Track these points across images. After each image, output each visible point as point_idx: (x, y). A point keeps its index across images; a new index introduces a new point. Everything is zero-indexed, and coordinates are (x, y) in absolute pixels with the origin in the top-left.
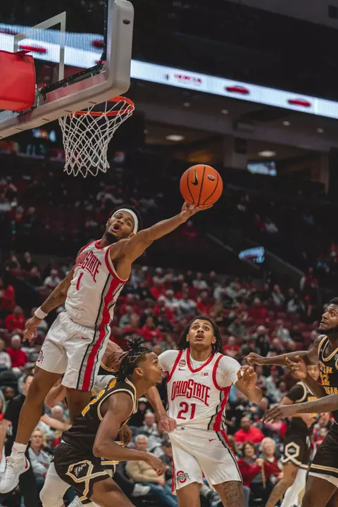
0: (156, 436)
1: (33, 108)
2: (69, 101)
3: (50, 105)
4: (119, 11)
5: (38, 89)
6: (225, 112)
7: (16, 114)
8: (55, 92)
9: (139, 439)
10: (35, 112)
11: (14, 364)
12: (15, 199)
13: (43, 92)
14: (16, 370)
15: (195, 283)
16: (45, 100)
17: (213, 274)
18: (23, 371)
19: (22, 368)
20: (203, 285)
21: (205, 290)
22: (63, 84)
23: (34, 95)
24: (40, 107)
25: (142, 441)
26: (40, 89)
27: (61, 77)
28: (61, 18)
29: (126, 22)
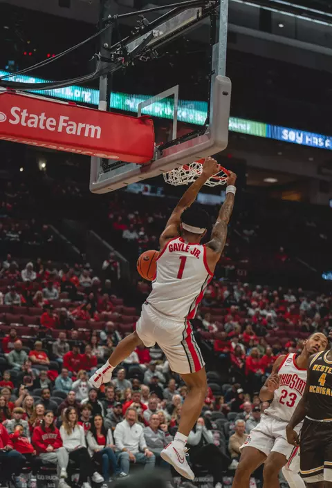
0: (252, 420)
1: (152, 161)
2: (180, 156)
3: (166, 159)
4: (220, 85)
5: (156, 146)
6: (311, 159)
7: (139, 166)
8: (170, 149)
9: (239, 423)
10: (154, 165)
11: (142, 361)
12: (142, 229)
13: (160, 149)
14: (143, 366)
15: (286, 297)
16: (162, 155)
17: (300, 290)
18: (147, 367)
19: (148, 364)
20: (293, 298)
21: (294, 303)
22: (175, 142)
23: (153, 151)
24: (157, 161)
25: (240, 425)
26: (158, 147)
27: (174, 137)
28: (175, 90)
29: (225, 94)
